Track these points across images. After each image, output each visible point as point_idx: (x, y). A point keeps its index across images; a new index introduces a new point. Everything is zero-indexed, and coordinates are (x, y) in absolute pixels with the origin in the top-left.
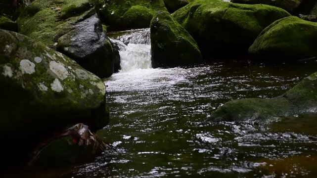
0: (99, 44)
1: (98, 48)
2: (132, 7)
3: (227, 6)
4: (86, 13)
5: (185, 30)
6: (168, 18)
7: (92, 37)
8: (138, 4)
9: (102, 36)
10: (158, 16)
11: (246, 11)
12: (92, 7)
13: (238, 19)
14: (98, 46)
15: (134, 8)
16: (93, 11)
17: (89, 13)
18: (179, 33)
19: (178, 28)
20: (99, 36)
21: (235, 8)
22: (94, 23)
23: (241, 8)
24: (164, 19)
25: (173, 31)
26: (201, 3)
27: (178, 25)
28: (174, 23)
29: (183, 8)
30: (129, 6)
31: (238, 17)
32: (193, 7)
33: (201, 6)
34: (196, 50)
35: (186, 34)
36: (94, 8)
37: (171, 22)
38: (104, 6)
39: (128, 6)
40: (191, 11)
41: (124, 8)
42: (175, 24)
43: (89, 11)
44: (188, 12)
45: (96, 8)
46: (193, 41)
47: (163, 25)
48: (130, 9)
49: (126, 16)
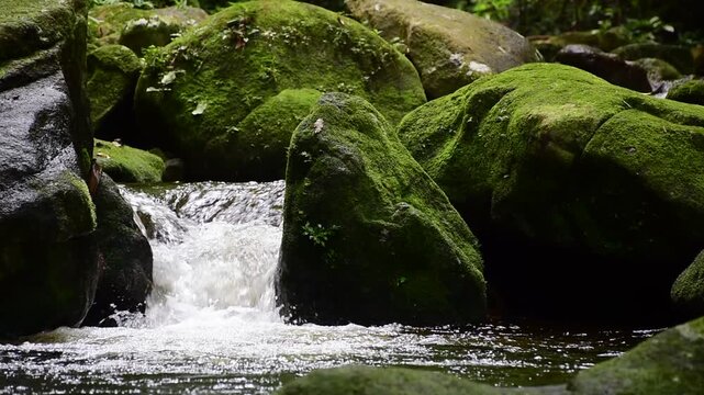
0: (34, 187)
1: (25, 205)
2: (283, 96)
3: (613, 104)
4: (17, 65)
5: (433, 184)
6: (365, 128)
7: (13, 160)
8: (312, 83)
9: (56, 160)
10: (326, 113)
11: (692, 129)
12: (47, 46)
13: (648, 156)
14: (29, 196)
15: (289, 99)
16: (51, 60)
17: (29, 67)
18: (405, 191)
19: (400, 169)
20: (41, 159)
21: (645, 115)
22: (38, 108)
23: (677, 119)
24: (346, 127)
25: (376, 177)
26: (513, 84)
27: (406, 158)
28: (385, 149)
29: (449, 97)
30: (270, 86)
31: (652, 149)
32: (478, 96)
33: (514, 94)
34: (463, 268)
35: (432, 199)
36: (54, 50)
37: (375, 143)
38: (167, 78)
39: (265, 88)
40: (471, 111)
41: (249, 96)
42: (393, 152)
43: (29, 61)
44: (462, 114)
45: (64, 50)
46: (463, 235)
47: (338, 150)
48: (273, 100)
49: (251, 127)
